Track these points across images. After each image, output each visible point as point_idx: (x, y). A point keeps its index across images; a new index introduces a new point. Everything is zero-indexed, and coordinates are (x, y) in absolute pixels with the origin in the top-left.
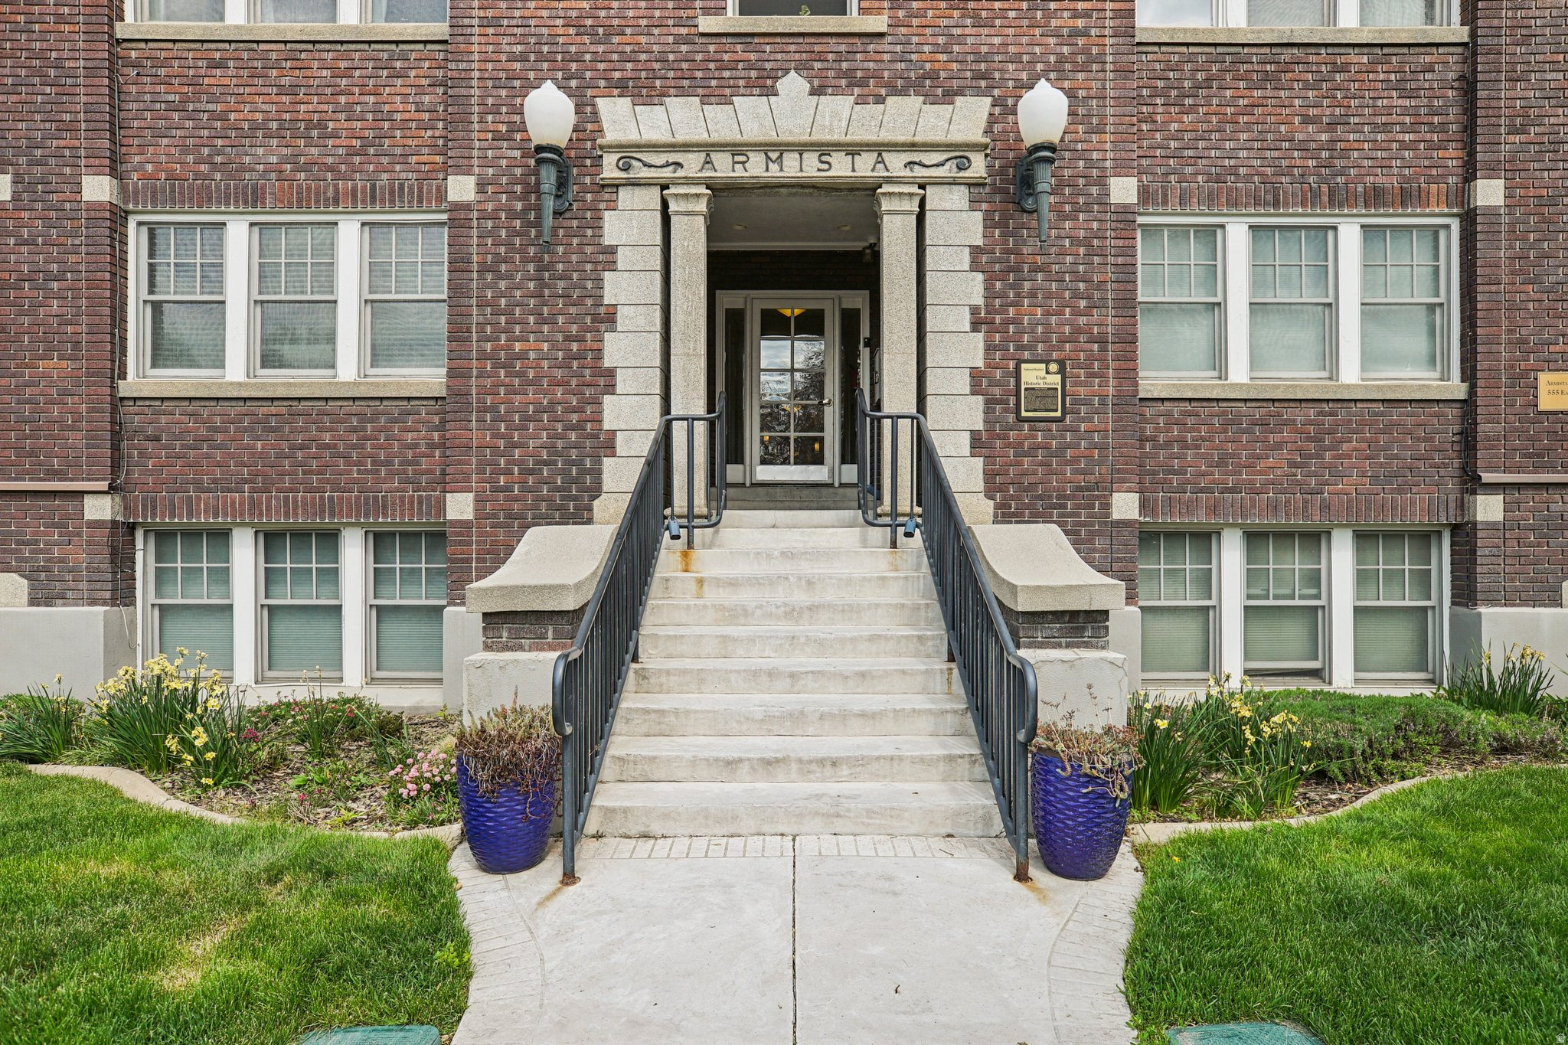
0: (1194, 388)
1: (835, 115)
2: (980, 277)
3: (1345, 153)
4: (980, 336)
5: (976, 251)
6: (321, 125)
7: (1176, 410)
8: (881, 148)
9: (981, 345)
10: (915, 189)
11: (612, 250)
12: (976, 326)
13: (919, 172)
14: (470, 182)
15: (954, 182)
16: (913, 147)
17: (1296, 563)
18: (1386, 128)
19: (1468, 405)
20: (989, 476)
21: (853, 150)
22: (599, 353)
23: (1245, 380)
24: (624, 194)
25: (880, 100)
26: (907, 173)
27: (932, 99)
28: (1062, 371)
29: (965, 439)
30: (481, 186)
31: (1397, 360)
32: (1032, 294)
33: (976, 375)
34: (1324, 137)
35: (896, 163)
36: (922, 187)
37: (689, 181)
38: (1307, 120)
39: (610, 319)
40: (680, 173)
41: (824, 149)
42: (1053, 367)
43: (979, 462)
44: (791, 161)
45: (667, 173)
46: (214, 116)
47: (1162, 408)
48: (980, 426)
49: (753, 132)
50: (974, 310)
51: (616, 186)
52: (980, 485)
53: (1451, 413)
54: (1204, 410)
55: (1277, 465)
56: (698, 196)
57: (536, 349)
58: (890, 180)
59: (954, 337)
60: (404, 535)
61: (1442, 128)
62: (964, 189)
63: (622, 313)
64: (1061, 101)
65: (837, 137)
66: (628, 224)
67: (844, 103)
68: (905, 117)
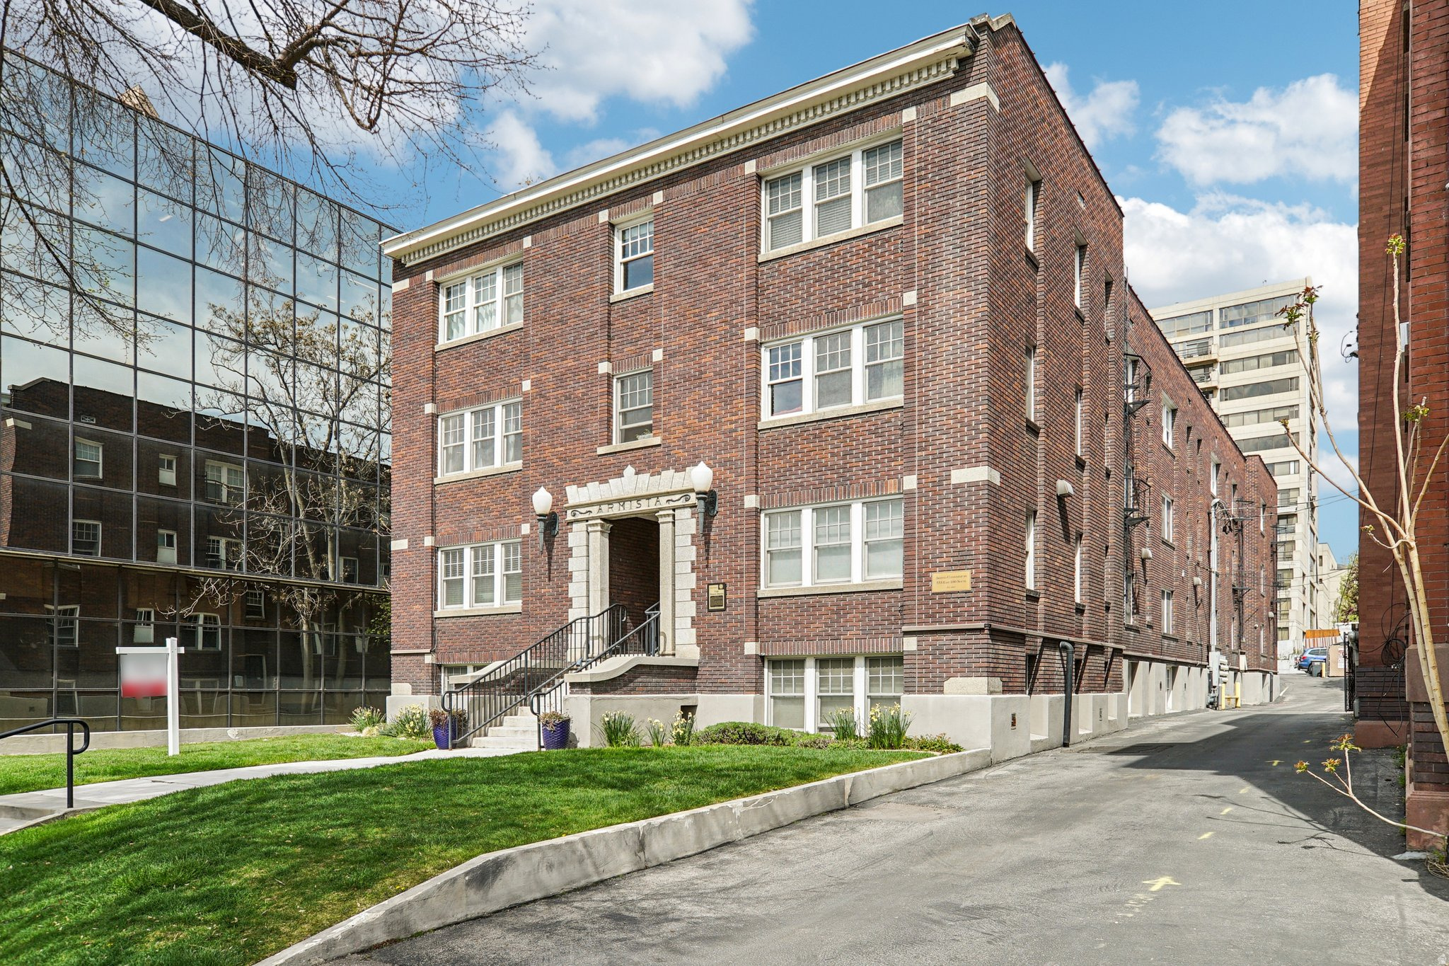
0: (782, 591)
1: (643, 482)
2: (694, 548)
3: (850, 469)
4: (694, 574)
5: (693, 536)
7: (776, 602)
8: (658, 496)
9: (695, 578)
10: (671, 512)
11: (571, 549)
12: (693, 570)
13: (672, 504)
14: (528, 526)
15: (684, 507)
16: (668, 494)
17: (841, 673)
18: (869, 454)
19: (903, 591)
20: (698, 636)
21: (648, 497)
22: (567, 592)
23: (810, 585)
24: (575, 526)
25: (659, 473)
26: (667, 505)
27: (677, 471)
28: (725, 587)
29: (689, 620)
30: (532, 527)
31: (880, 570)
32: (714, 554)
33: (693, 591)
34: (841, 462)
35: (664, 501)
36: (674, 510)
37: (594, 518)
38: (833, 455)
39: (570, 578)
40: (591, 515)
41: (638, 498)
42: (721, 586)
43: (694, 630)
44: (627, 504)
45: (587, 516)
46: (460, 509)
47: (771, 601)
48: (694, 615)
49: (615, 495)
50: (693, 563)
51: (570, 523)
52: (694, 640)
54: (788, 601)
55: (819, 627)
56: (597, 524)
57: (548, 591)
58: (661, 509)
59: (685, 576)
61: (895, 450)
62: (689, 510)
63: (574, 575)
64: (707, 471)
65: (644, 493)
66: (576, 537)
67: (645, 477)
68: (669, 480)
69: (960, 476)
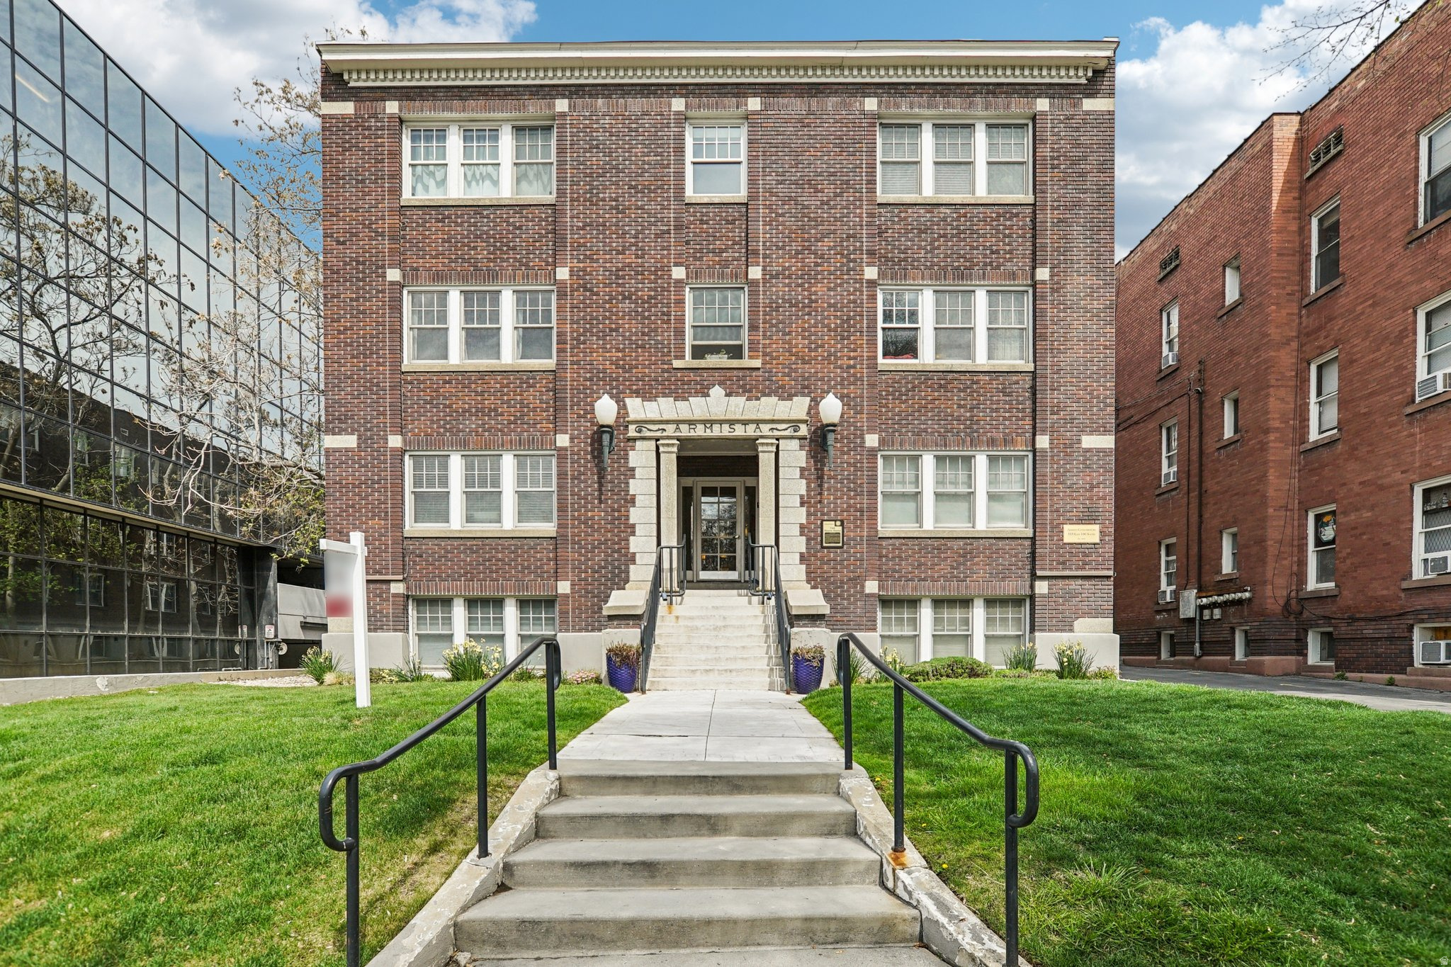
0: (906, 532)
1: (737, 406)
2: (804, 481)
3: (977, 422)
4: (804, 509)
5: (802, 470)
6: (495, 410)
7: (897, 542)
8: (758, 422)
9: (805, 513)
10: (774, 441)
11: (633, 469)
12: (802, 504)
13: (776, 433)
14: (567, 437)
15: (792, 438)
16: (773, 421)
17: (958, 614)
18: (997, 410)
19: (1033, 539)
20: (808, 573)
21: (745, 423)
22: (627, 518)
23: (932, 528)
24: (638, 443)
25: (758, 399)
26: (770, 433)
27: (782, 398)
28: (842, 525)
29: (797, 557)
30: (572, 439)
31: (1003, 518)
32: (829, 489)
33: (802, 527)
34: (968, 414)
35: (765, 429)
36: (778, 439)
37: (669, 437)
38: (960, 406)
39: (632, 501)
40: (665, 434)
41: (732, 422)
42: (838, 523)
43: (804, 567)
44: (716, 427)
45: (659, 434)
46: (445, 406)
47: (891, 541)
48: (804, 550)
49: (698, 415)
50: (802, 497)
51: (634, 440)
52: (804, 577)
53: (1027, 543)
54: (910, 543)
55: (945, 568)
56: (673, 445)
57: (598, 514)
58: (762, 437)
59: (792, 510)
60: (534, 601)
61: (1023, 410)
62: (797, 441)
63: (638, 499)
64: (838, 404)
65: (738, 417)
66: (640, 457)
67: (741, 400)
68: (769, 406)
69: (1089, 441)
